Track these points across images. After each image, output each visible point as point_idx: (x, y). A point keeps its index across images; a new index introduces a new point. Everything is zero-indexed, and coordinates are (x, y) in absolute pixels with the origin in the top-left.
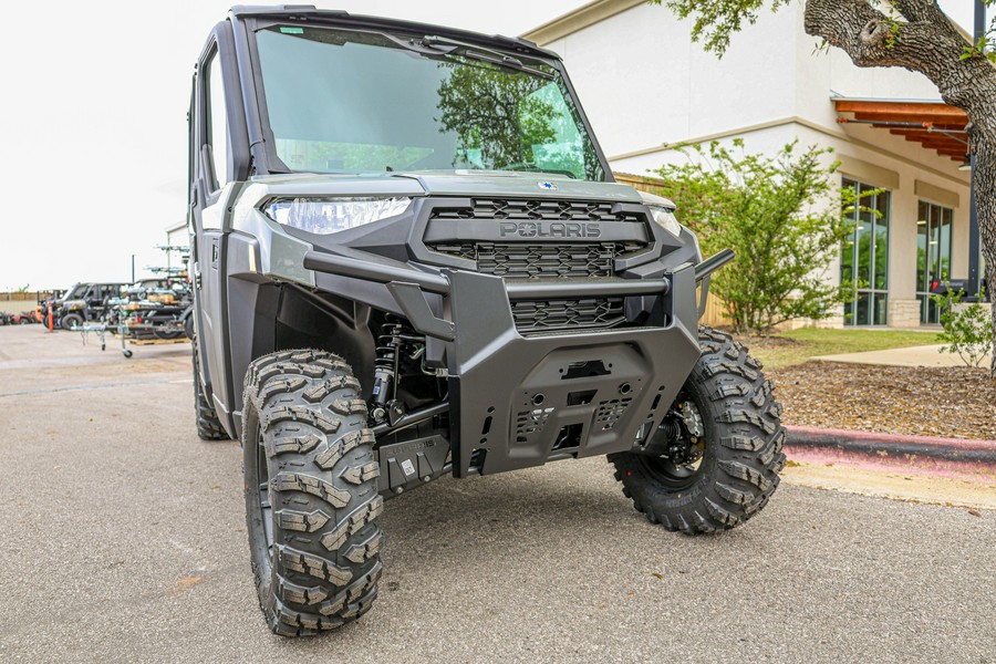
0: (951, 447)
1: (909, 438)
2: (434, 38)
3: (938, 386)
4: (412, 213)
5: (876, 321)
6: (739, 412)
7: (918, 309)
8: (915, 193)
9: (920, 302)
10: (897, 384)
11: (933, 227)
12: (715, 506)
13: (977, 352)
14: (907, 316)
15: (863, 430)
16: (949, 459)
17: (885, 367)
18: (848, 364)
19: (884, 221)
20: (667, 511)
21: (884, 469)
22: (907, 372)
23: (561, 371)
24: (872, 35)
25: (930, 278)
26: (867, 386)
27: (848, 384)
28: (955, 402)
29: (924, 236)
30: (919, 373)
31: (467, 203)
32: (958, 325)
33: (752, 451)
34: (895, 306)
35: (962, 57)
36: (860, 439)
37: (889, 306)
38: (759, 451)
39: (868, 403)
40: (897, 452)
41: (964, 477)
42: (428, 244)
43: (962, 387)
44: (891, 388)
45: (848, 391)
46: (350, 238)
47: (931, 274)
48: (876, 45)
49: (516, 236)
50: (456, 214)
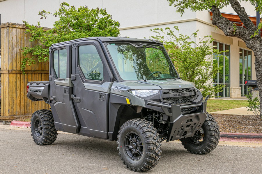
0: (250, 135)
1: (241, 134)
2: (140, 44)
3: (247, 121)
4: (160, 93)
5: (226, 96)
7: (240, 91)
8: (238, 46)
9: (241, 88)
10: (237, 121)
11: (245, 56)
12: (207, 147)
13: (257, 111)
14: (237, 93)
15: (231, 133)
16: (250, 138)
17: (233, 115)
18: (222, 114)
19: (228, 54)
20: (196, 150)
21: (236, 141)
22: (239, 117)
23: (186, 121)
24: (230, 30)
25: (244, 77)
26: (230, 121)
27: (225, 121)
28: (251, 125)
29: (242, 59)
30: (243, 117)
32: (252, 103)
33: (214, 136)
34: (232, 89)
35: (251, 37)
36: (231, 135)
37: (231, 90)
38: (216, 136)
39: (231, 126)
40: (239, 137)
41: (253, 142)
42: (163, 99)
43: (253, 121)
44: (236, 122)
45: (225, 123)
46: (152, 97)
47: (245, 75)
48: (231, 33)
49: (176, 96)
50: (167, 93)
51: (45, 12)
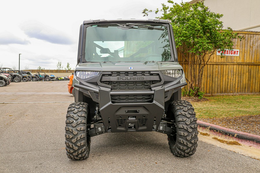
4: (99, 75)
6: (181, 125)
23: (125, 111)
31: (110, 73)
33: (184, 136)
38: (186, 136)
42: (101, 82)
46: (87, 80)
49: (121, 80)
50: (108, 75)
51: (147, 10)
